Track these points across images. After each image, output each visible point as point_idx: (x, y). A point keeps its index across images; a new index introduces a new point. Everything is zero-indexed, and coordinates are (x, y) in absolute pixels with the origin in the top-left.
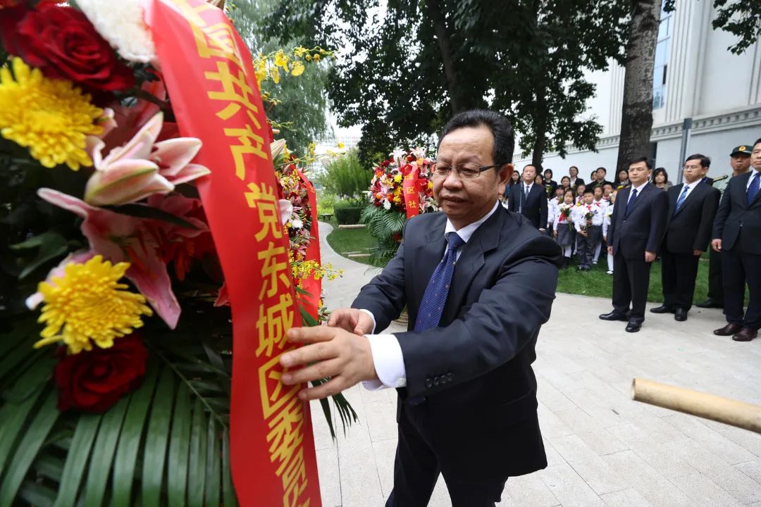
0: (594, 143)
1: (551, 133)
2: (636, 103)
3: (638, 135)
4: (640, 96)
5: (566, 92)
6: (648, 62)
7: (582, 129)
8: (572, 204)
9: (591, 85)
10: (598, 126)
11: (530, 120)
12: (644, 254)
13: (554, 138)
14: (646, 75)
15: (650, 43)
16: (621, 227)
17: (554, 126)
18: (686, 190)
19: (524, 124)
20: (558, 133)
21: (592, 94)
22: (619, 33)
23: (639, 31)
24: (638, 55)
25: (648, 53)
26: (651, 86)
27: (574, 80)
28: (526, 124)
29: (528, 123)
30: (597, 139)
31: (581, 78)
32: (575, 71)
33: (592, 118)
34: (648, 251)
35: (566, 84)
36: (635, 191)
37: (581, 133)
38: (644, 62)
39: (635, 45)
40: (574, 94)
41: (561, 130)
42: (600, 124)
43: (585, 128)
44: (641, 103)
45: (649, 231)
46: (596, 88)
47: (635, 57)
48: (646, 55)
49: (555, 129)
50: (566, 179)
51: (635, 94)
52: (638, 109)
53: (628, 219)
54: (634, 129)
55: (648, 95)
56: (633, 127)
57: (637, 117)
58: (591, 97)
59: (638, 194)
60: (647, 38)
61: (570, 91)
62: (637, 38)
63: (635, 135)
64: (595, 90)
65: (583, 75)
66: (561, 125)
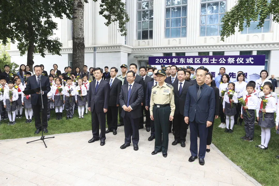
0: (59, 51)
1: (36, 44)
2: (78, 37)
3: (80, 52)
4: (80, 35)
5: (43, 24)
6: (81, 21)
7: (52, 44)
8: (60, 85)
9: (55, 23)
11: (23, 34)
12: (103, 109)
13: (38, 46)
14: (81, 27)
15: (82, 13)
16: (94, 98)
18: (112, 81)
19: (20, 36)
21: (56, 28)
22: (66, 3)
23: (77, 7)
24: (78, 17)
25: (81, 17)
26: (83, 32)
27: (46, 19)
28: (21, 36)
29: (22, 36)
30: (60, 49)
31: (50, 19)
32: (47, 14)
33: (56, 39)
34: (105, 108)
35: (43, 20)
36: (98, 82)
37: (52, 46)
38: (80, 21)
39: (75, 12)
40: (47, 25)
41: (41, 42)
42: (61, 42)
43: (53, 43)
44: (80, 38)
45: (104, 99)
46: (57, 25)
47: (76, 18)
48: (81, 18)
50: (53, 71)
51: (77, 34)
52: (79, 40)
53: (96, 95)
54: (78, 49)
55: (82, 35)
56: (78, 48)
57: (79, 44)
58: (55, 29)
59: (99, 83)
60: (80, 11)
61: (45, 24)
62: (76, 9)
63: (79, 51)
64: (57, 26)
65: (51, 18)
66: (41, 40)
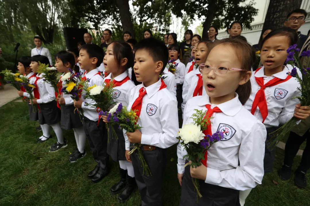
0: (249, 23)
1: (222, 16)
7: (243, 12)
10: (254, 9)
17: (225, 11)
20: (227, 16)
37: (243, 15)
41: (229, 13)
42: (256, 8)
43: (245, 11)
49: (225, 13)
